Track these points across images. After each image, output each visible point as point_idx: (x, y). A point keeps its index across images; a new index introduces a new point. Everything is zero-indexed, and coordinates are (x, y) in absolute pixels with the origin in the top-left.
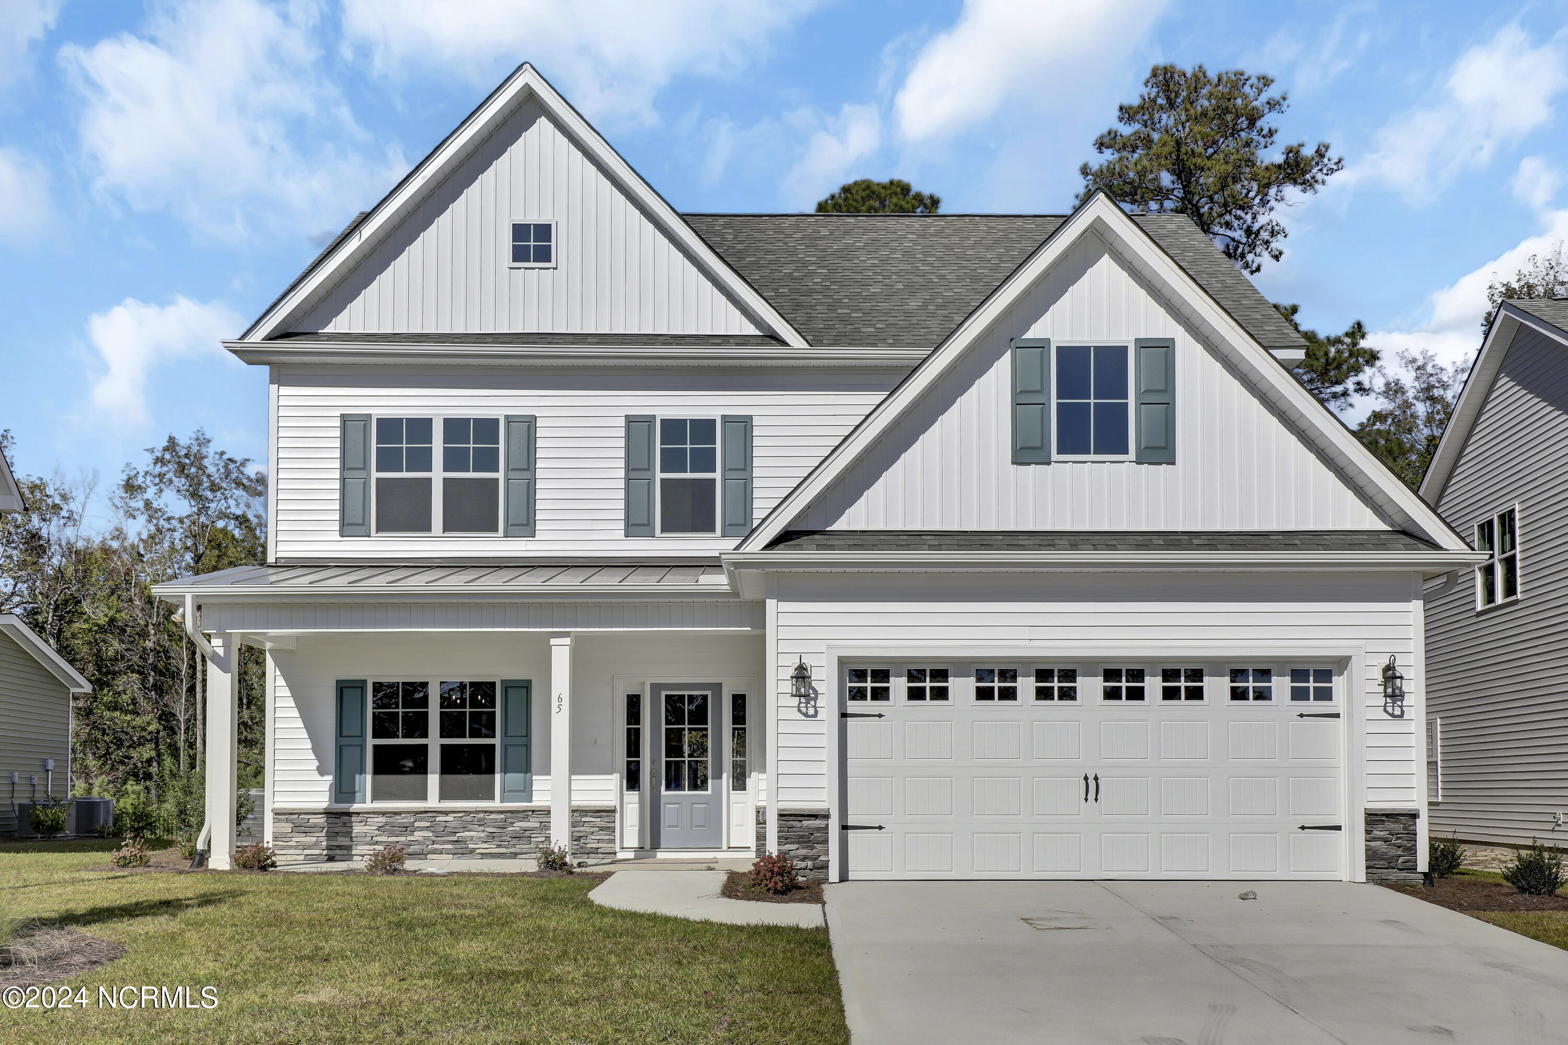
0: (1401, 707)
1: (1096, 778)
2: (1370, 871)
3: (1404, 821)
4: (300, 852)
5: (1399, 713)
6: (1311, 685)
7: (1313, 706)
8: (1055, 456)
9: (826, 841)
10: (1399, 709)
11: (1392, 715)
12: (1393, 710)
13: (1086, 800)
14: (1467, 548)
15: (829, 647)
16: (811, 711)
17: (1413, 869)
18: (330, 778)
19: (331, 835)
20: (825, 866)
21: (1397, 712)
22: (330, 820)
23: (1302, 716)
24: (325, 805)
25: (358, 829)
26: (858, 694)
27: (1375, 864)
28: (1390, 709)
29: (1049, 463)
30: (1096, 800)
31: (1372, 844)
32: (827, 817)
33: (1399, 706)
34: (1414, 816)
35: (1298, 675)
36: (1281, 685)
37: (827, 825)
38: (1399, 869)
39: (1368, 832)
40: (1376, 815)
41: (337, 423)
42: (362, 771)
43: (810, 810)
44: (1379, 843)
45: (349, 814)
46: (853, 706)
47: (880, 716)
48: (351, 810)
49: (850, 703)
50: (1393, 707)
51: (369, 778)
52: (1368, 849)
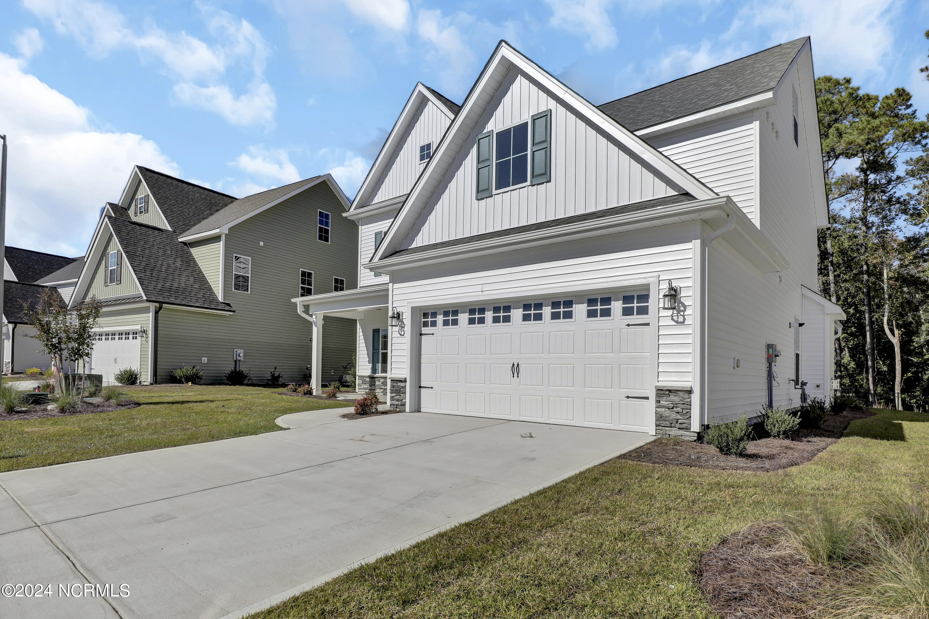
0: (683, 316)
1: (518, 365)
2: (657, 428)
3: (681, 395)
4: (363, 390)
5: (682, 320)
6: (635, 305)
7: (636, 319)
8: (494, 192)
9: (405, 393)
10: (682, 317)
11: (677, 322)
12: (678, 318)
13: (513, 376)
14: (715, 195)
15: (408, 303)
16: (403, 333)
17: (688, 429)
18: (371, 364)
19: (371, 385)
20: (404, 405)
21: (681, 319)
22: (371, 380)
23: (628, 325)
24: (369, 374)
25: (377, 383)
26: (425, 324)
27: (660, 424)
28: (675, 318)
29: (491, 196)
30: (518, 377)
31: (659, 410)
32: (405, 381)
33: (681, 315)
34: (690, 392)
35: (627, 299)
36: (617, 306)
37: (406, 385)
38: (678, 428)
39: (658, 402)
40: (662, 390)
41: (374, 236)
42: (378, 362)
43: (398, 378)
44: (663, 410)
45: (375, 378)
46: (424, 330)
47: (433, 334)
48: (375, 376)
49: (423, 329)
50: (678, 316)
51: (380, 364)
52: (656, 413)
